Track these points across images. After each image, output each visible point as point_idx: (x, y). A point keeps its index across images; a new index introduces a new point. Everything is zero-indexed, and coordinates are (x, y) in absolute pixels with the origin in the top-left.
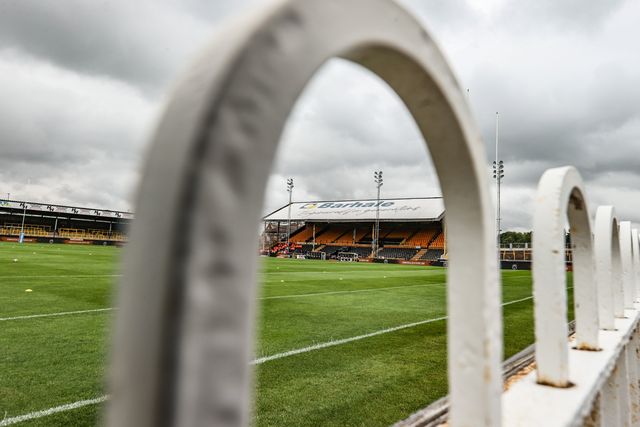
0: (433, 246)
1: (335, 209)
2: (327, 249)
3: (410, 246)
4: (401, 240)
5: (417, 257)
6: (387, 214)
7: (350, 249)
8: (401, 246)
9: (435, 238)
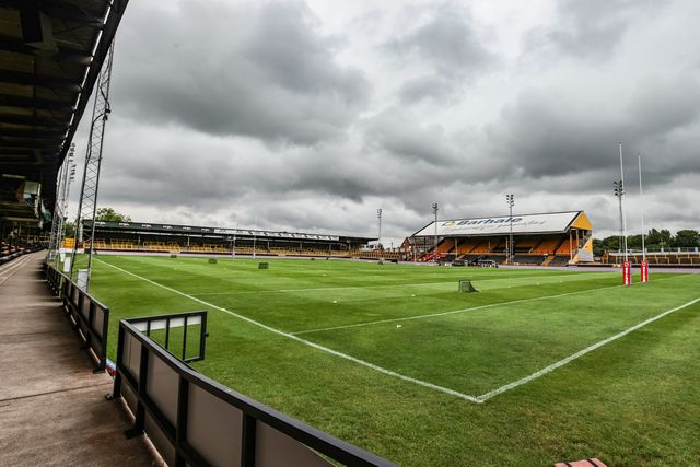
0: (558, 253)
1: (472, 226)
2: (466, 257)
3: (538, 254)
4: (529, 249)
5: (546, 262)
6: (518, 228)
7: (486, 257)
8: (530, 254)
9: (559, 246)
